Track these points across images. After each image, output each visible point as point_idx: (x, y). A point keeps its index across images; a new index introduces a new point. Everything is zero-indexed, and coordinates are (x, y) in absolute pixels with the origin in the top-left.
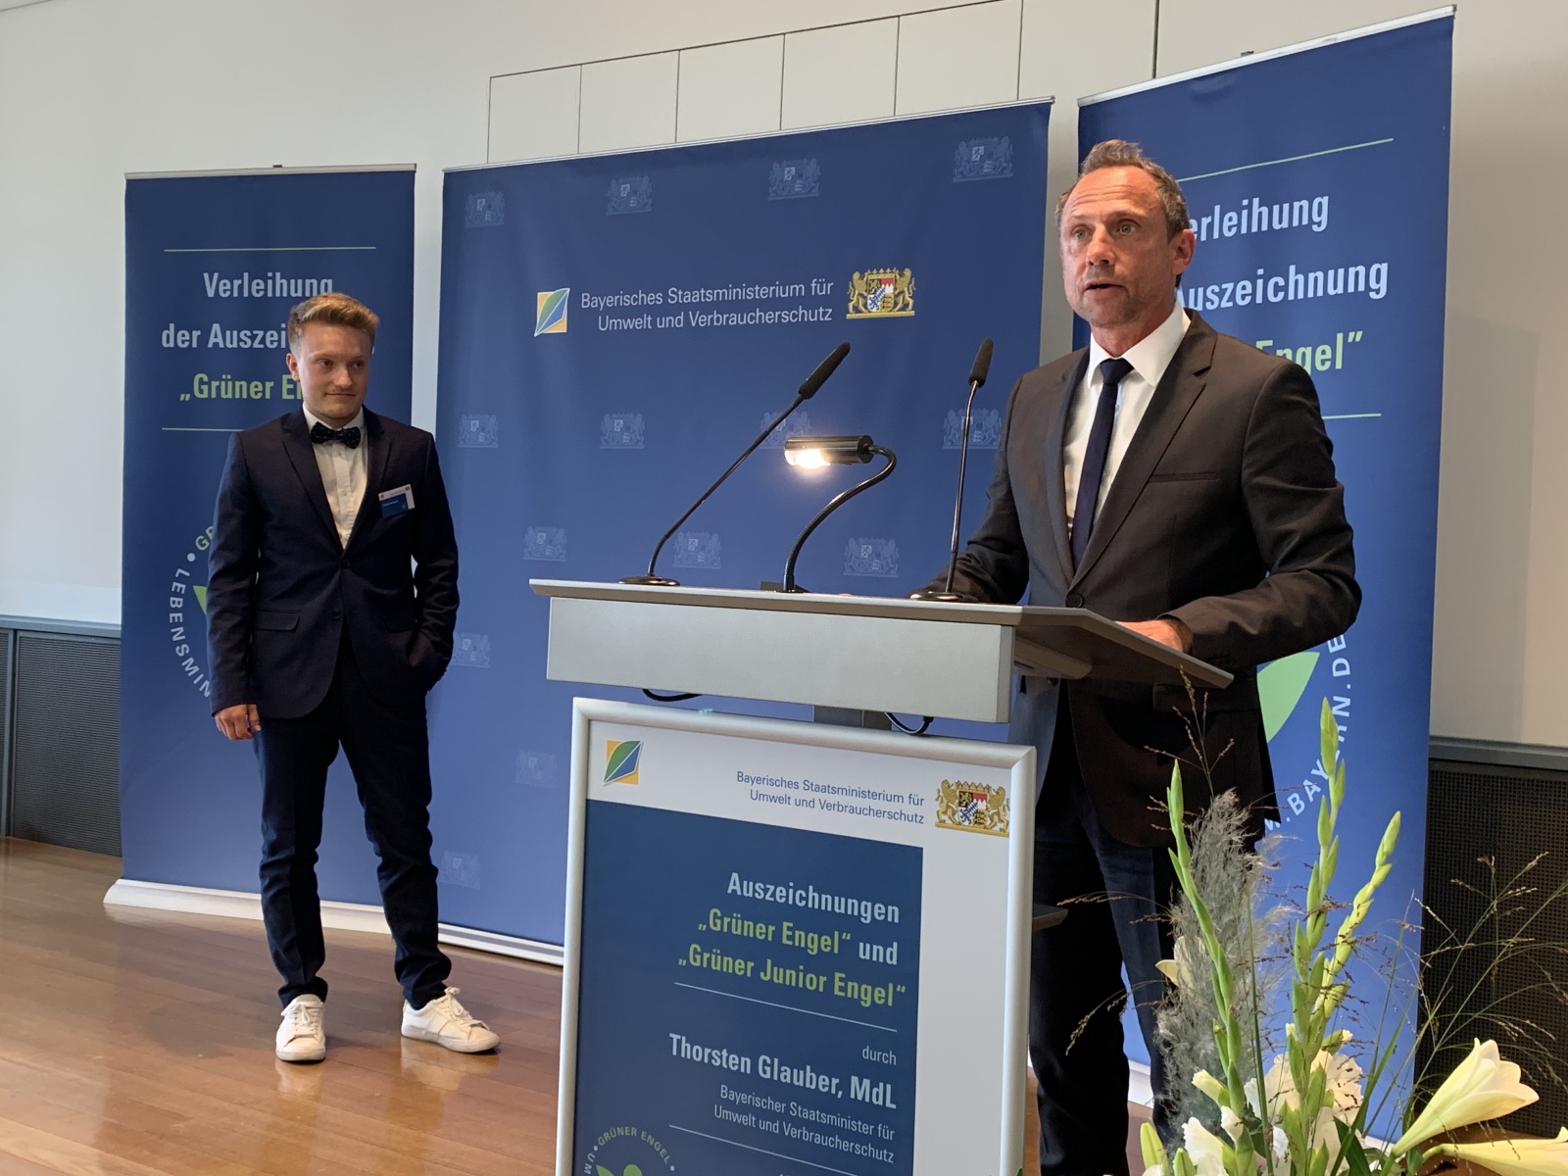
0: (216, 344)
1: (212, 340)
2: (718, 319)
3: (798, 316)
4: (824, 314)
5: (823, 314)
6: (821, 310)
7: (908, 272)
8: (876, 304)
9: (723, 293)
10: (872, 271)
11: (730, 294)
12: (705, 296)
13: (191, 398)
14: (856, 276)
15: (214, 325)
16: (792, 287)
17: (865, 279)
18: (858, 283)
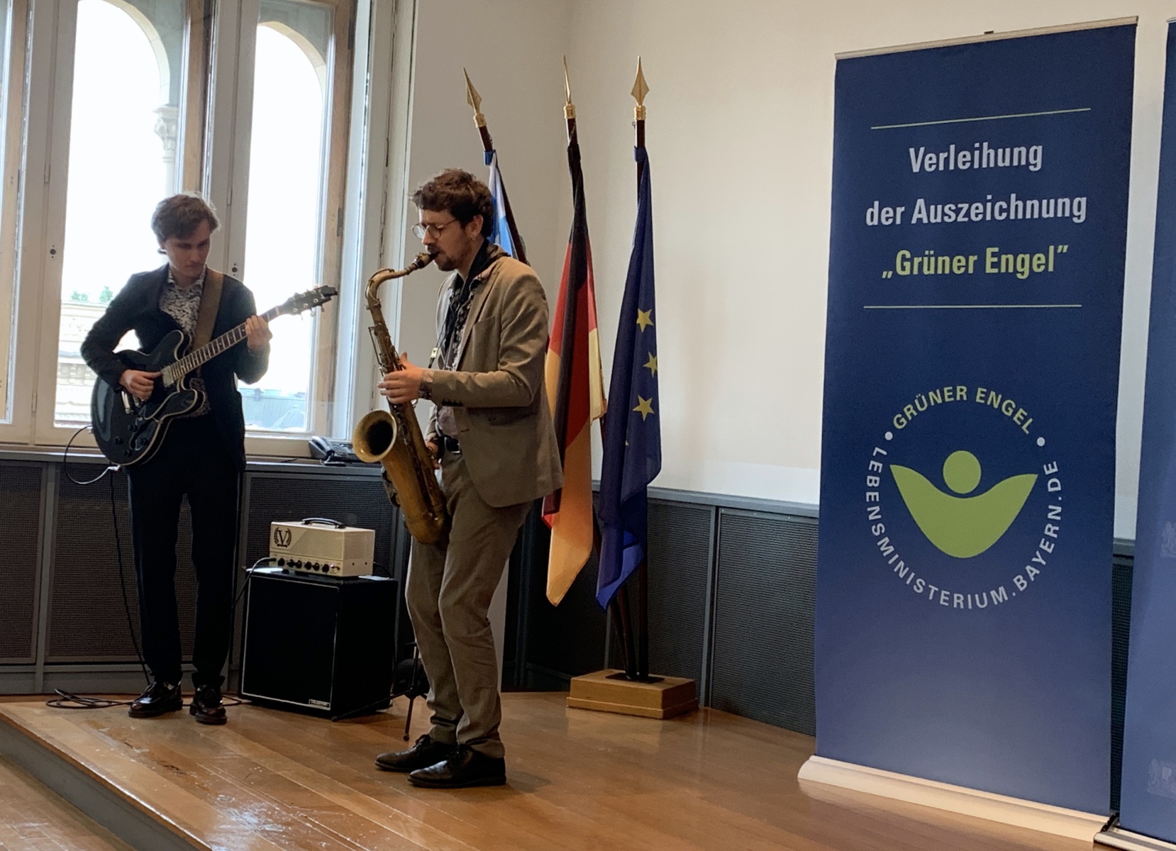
0: (920, 220)
13: (893, 274)
15: (919, 200)
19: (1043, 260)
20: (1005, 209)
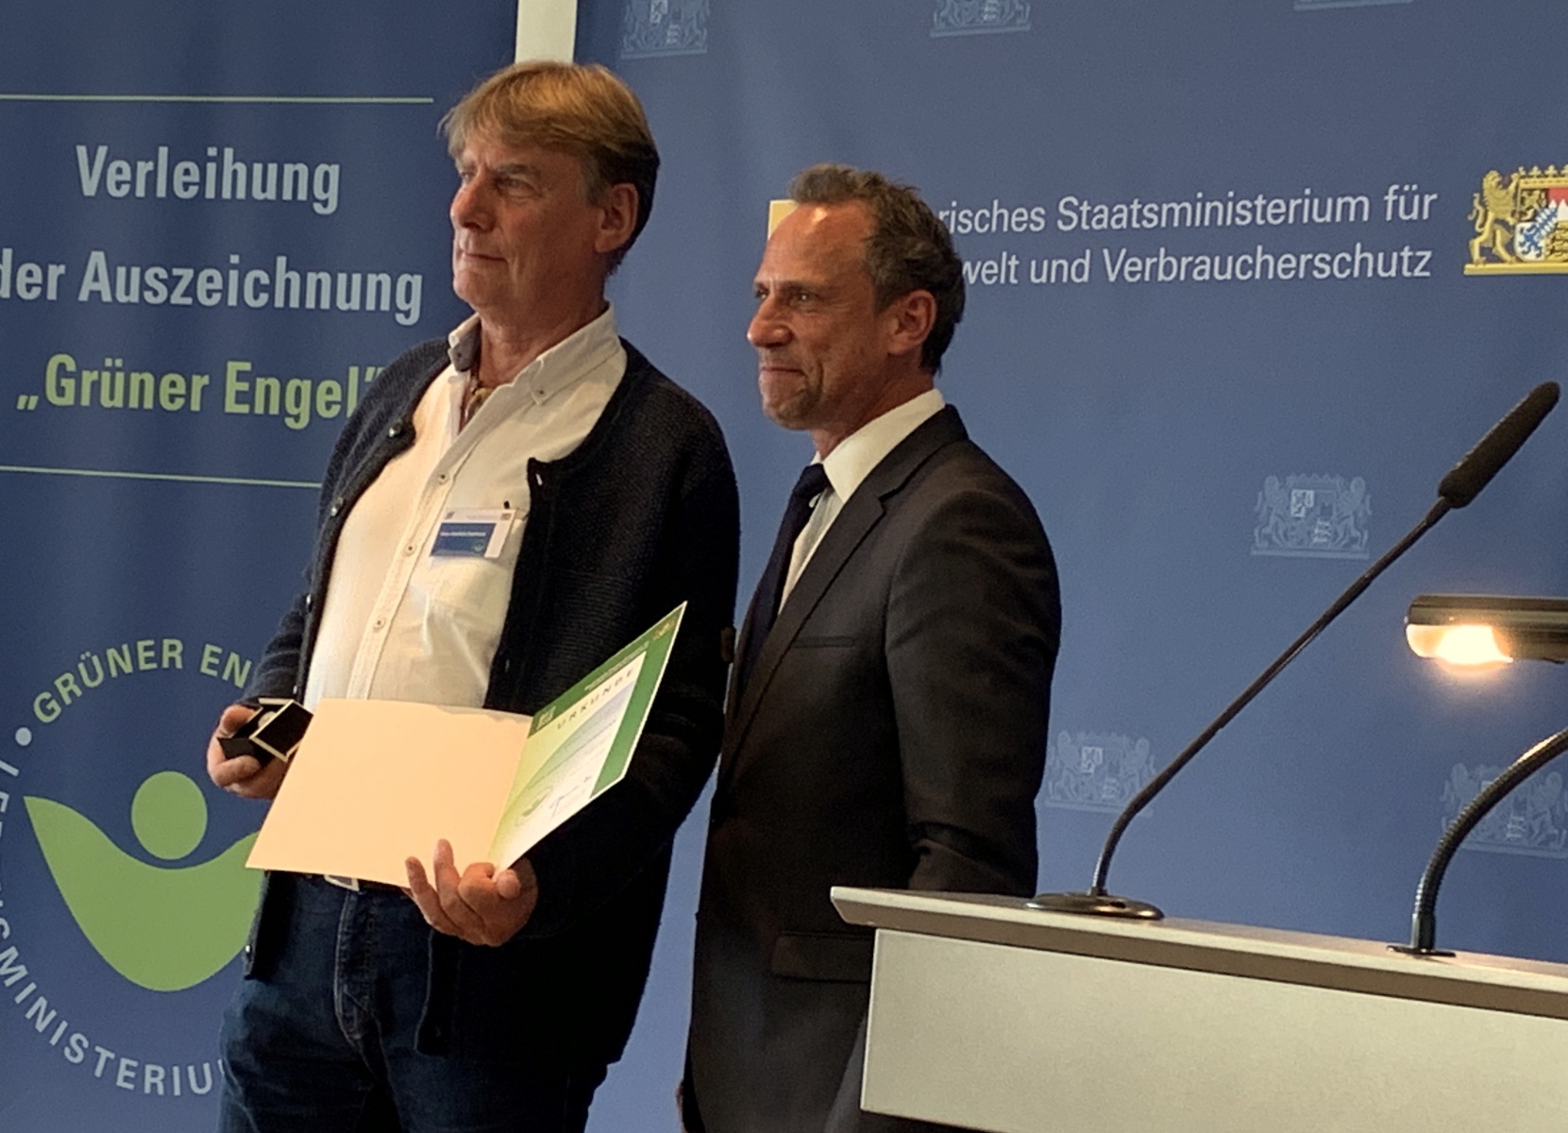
0: (95, 295)
1: (88, 286)
2: (1168, 267)
3: (1351, 265)
4: (1414, 262)
5: (1410, 263)
6: (1406, 253)
8: (1535, 244)
9: (1183, 210)
10: (1528, 169)
11: (1199, 213)
12: (1141, 217)
13: (39, 403)
14: (1491, 180)
15: (94, 254)
16: (1340, 202)
17: (1512, 187)
18: (1495, 195)
19: (337, 396)
20: (265, 286)
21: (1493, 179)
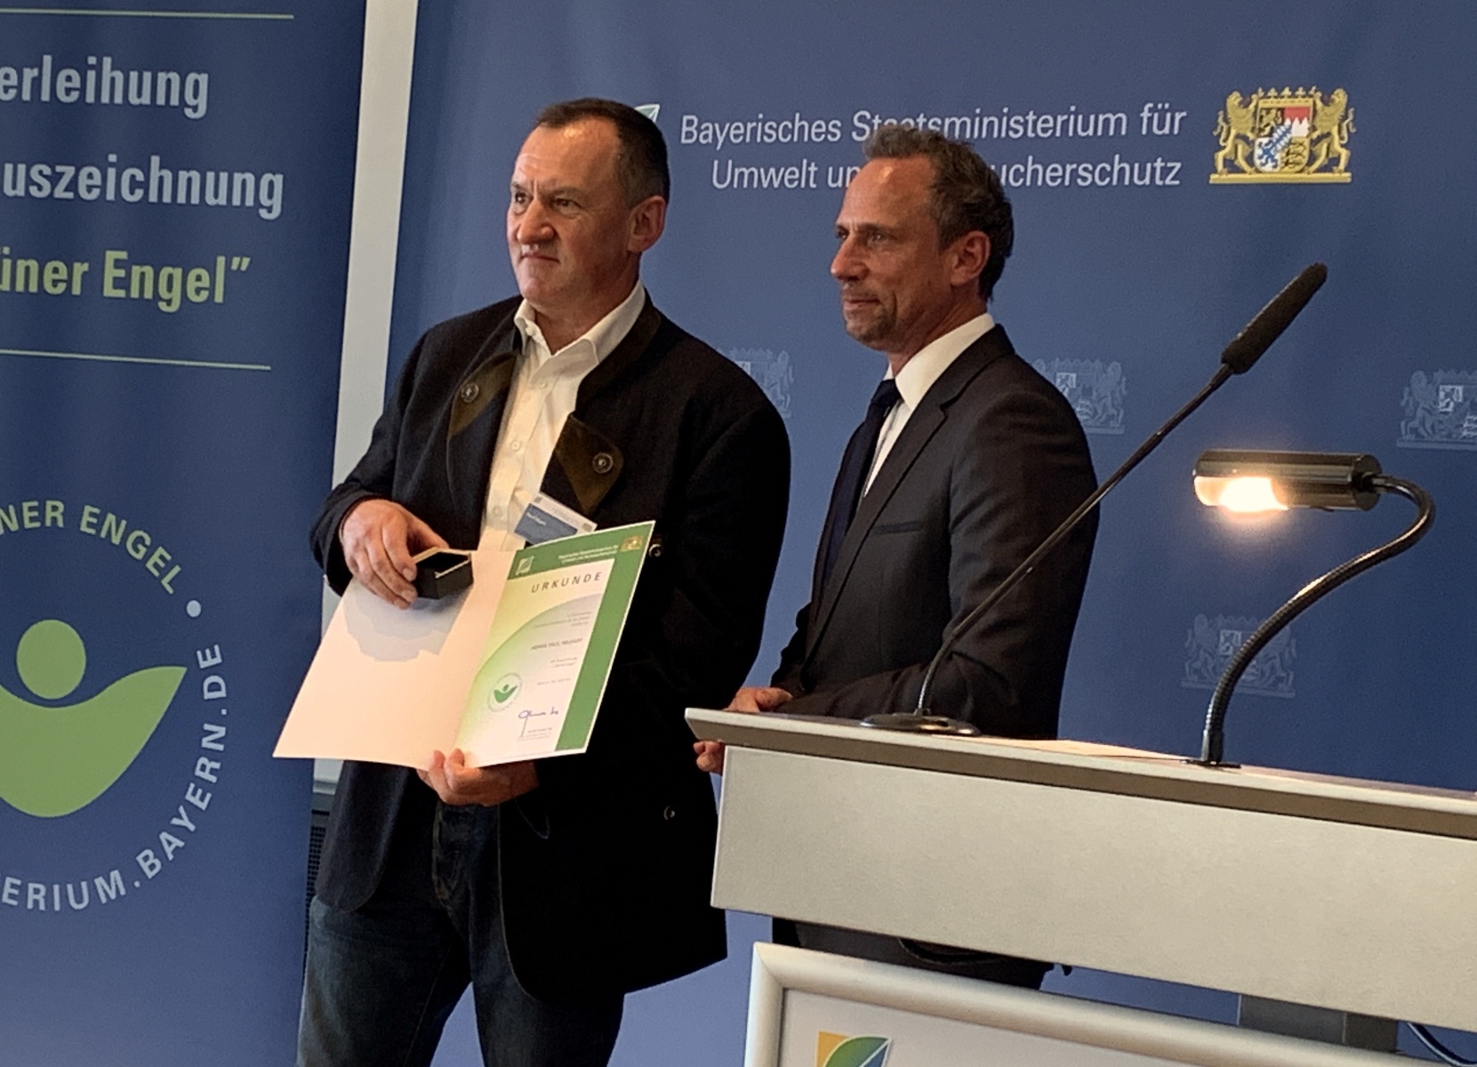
3: (1110, 174)
4: (1166, 171)
5: (1163, 173)
6: (1159, 164)
7: (1340, 97)
8: (1272, 157)
9: (963, 124)
10: (1266, 91)
11: (977, 127)
14: (1234, 99)
16: (1101, 118)
17: (1252, 107)
18: (1237, 114)
19: (206, 282)
20: (141, 182)
21: (1235, 100)
